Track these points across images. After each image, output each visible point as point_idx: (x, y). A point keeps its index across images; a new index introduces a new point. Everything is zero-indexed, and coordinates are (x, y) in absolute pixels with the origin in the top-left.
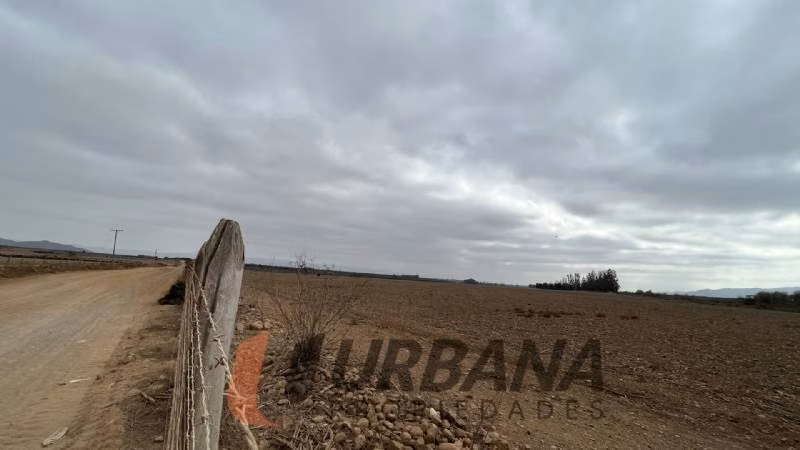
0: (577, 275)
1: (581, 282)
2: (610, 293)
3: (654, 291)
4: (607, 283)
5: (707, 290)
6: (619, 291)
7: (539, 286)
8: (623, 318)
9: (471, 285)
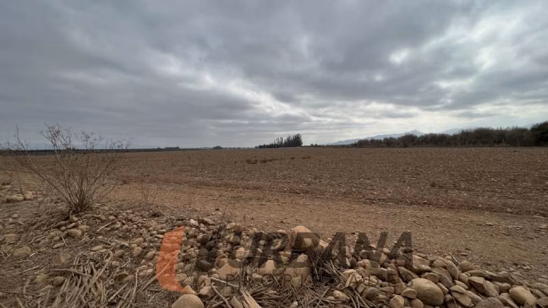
0: (282, 139)
1: (283, 142)
2: (298, 147)
3: (318, 144)
4: (296, 142)
5: (340, 142)
6: (303, 145)
7: (261, 147)
8: (304, 158)
9: (218, 150)
